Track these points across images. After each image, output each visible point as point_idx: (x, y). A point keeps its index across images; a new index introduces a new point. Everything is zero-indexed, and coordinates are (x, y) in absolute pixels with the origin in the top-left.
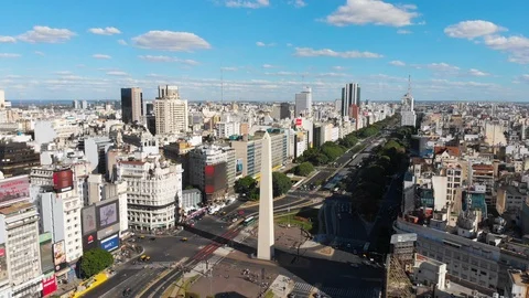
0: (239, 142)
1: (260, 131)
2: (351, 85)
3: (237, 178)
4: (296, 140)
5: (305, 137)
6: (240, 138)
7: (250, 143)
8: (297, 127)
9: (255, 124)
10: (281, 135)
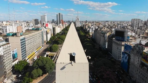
0: (15, 37)
1: (28, 30)
2: (59, 14)
3: (14, 63)
4: (47, 33)
5: (50, 32)
6: (14, 35)
7: (22, 37)
8: (46, 27)
9: (26, 26)
10: (40, 31)
